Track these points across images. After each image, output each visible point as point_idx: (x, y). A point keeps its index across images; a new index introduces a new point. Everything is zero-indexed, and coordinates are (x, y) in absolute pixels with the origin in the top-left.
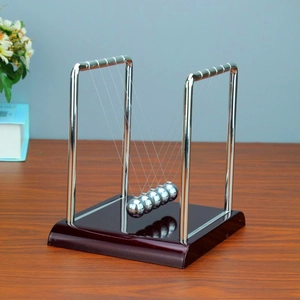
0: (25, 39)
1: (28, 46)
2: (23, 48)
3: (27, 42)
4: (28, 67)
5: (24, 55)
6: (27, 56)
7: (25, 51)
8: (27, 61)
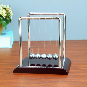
0: (10, 10)
1: (11, 13)
2: (10, 13)
3: (11, 11)
4: (11, 19)
5: (10, 15)
6: (11, 16)
7: (10, 14)
8: (11, 17)
